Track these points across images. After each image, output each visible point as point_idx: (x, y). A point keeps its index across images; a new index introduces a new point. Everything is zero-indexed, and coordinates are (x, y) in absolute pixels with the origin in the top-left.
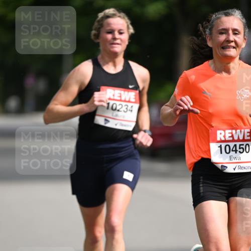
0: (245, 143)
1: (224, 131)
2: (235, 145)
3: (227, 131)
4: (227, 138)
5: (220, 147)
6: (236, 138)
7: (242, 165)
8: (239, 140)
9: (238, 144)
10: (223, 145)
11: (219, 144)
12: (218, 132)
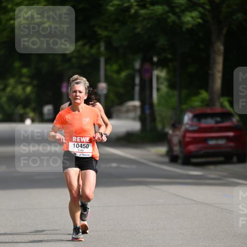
0: (86, 144)
1: (77, 137)
2: (81, 144)
3: (78, 138)
4: (78, 141)
5: (74, 144)
6: (82, 141)
7: (84, 154)
8: (83, 142)
9: (83, 144)
10: (76, 144)
11: (73, 143)
12: (74, 137)
